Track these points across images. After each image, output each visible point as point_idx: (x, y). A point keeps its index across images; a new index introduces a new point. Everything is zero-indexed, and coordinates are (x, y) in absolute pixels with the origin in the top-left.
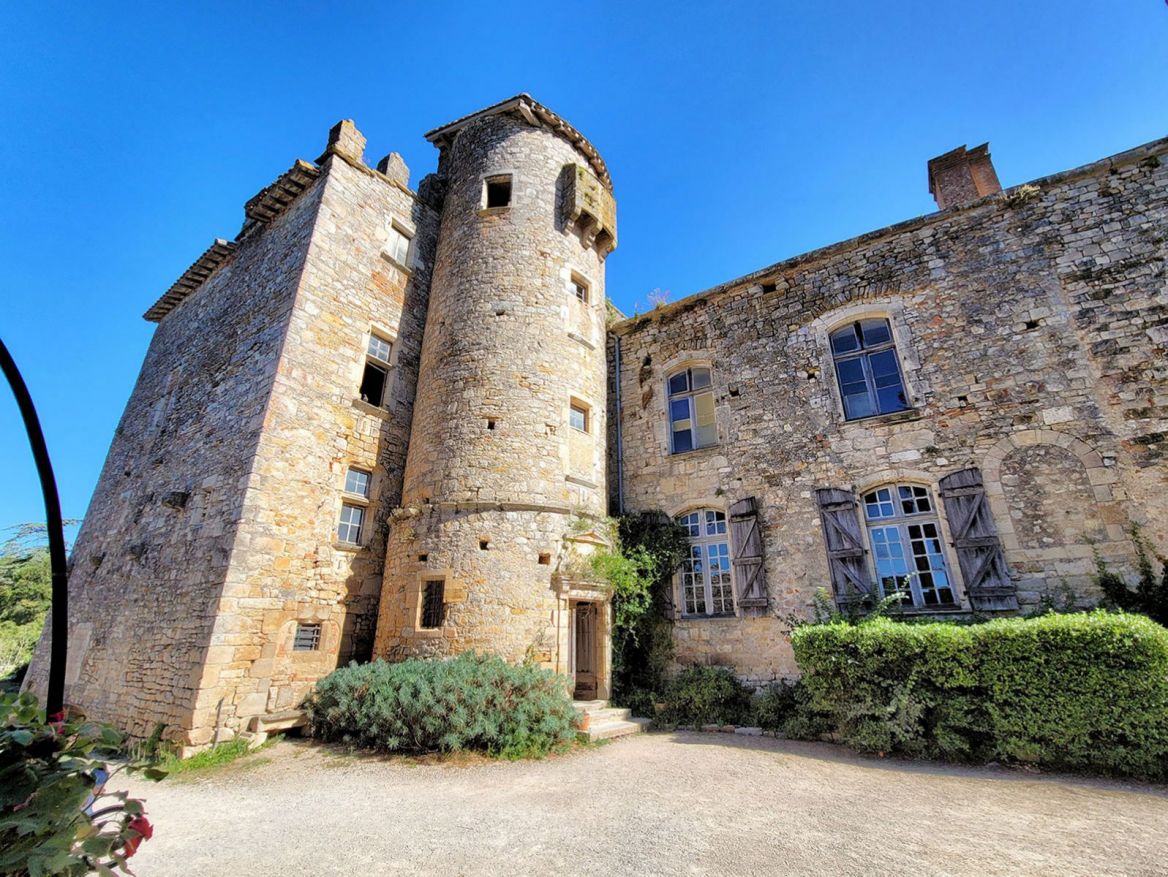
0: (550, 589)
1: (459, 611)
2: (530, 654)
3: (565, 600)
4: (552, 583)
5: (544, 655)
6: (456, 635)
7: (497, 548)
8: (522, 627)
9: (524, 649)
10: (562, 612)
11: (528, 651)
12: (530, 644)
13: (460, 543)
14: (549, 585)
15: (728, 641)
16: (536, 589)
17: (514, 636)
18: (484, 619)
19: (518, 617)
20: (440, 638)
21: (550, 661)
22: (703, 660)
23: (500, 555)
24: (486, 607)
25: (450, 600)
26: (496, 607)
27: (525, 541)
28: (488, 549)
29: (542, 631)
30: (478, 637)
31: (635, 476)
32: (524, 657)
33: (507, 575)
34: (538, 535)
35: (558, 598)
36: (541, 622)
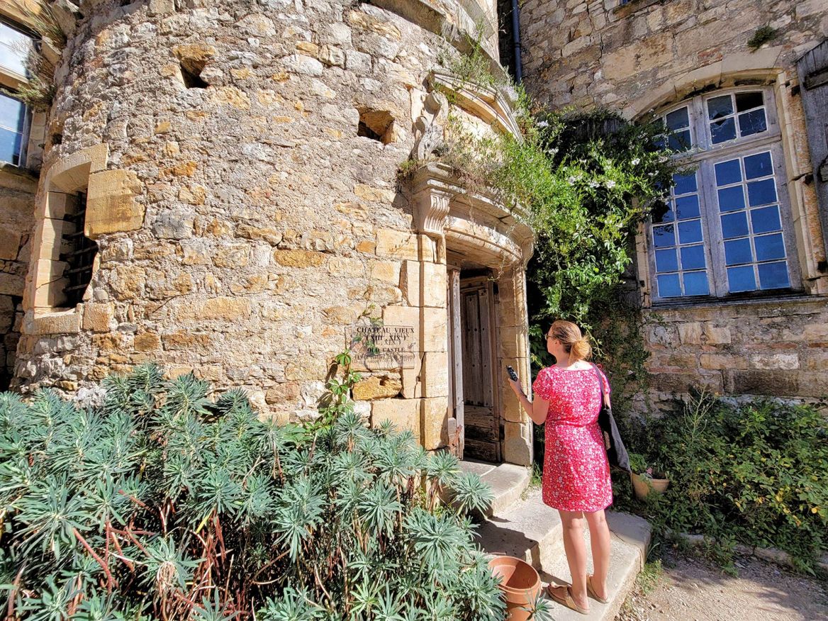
0: (395, 205)
1: (120, 258)
2: (339, 379)
3: (436, 239)
4: (399, 192)
5: (383, 380)
6: (113, 325)
7: (235, 83)
8: (314, 302)
9: (322, 366)
10: (430, 269)
11: (333, 370)
12: (338, 349)
13: (127, 74)
14: (391, 196)
15: (789, 347)
16: (355, 199)
17: (288, 326)
18: (191, 277)
19: (297, 273)
20: (74, 335)
21: (400, 396)
22: (716, 383)
23: (240, 99)
24: (197, 247)
25: (100, 228)
26: (228, 244)
27: (318, 67)
28: (204, 85)
29: (376, 313)
30: (173, 330)
31: (547, 66)
32: (320, 387)
33: (263, 153)
34: (356, 60)
35: (419, 233)
36: (369, 290)
